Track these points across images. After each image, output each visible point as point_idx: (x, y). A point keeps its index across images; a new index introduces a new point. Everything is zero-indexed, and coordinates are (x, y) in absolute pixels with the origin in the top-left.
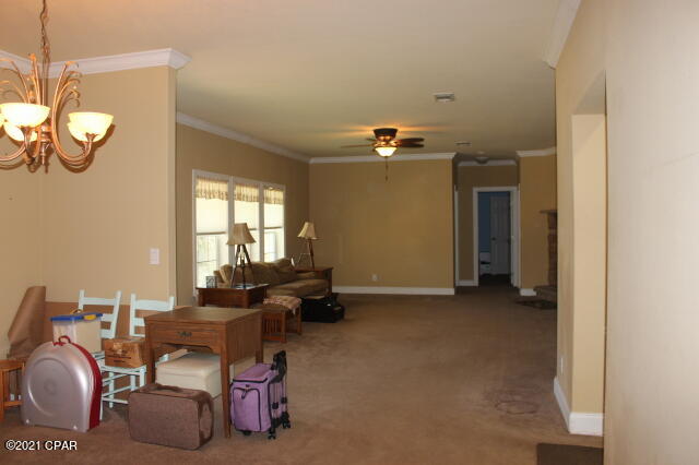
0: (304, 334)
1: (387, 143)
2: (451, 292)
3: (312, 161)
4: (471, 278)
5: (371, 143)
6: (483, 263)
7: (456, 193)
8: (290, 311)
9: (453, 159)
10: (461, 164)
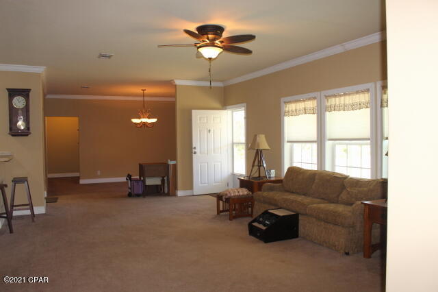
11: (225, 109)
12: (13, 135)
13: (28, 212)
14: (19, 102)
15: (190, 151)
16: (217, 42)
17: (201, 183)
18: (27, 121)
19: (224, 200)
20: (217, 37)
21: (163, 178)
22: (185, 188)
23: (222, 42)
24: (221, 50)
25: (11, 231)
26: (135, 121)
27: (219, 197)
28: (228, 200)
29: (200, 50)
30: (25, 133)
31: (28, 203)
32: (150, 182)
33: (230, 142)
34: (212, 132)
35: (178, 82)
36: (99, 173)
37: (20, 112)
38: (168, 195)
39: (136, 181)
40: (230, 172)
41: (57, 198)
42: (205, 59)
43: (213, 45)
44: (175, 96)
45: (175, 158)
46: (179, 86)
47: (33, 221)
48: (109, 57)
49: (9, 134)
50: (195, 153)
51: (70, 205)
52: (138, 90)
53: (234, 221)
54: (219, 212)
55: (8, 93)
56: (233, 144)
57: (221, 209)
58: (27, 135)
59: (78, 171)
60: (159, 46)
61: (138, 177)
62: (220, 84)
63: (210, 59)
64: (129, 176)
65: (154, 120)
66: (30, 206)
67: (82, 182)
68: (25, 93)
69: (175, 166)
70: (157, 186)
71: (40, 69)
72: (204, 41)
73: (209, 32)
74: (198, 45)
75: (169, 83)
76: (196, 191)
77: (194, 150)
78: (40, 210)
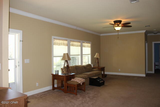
0: (86, 91)
1: (118, 26)
2: (144, 75)
3: (101, 35)
4: (152, 71)
5: (113, 26)
6: (156, 65)
7: (147, 44)
8: (80, 84)
9: (145, 33)
10: (149, 35)
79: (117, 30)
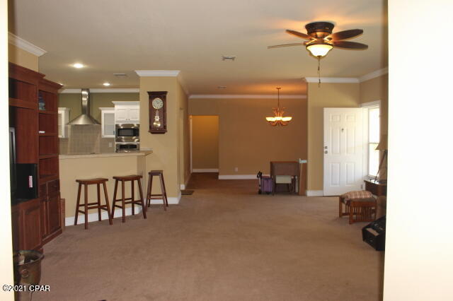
11: (361, 107)
12: (152, 133)
13: (161, 202)
14: (157, 103)
15: (321, 150)
16: (326, 39)
17: (332, 184)
18: (163, 120)
19: (346, 202)
20: (326, 33)
21: (294, 176)
22: (314, 189)
23: (330, 39)
24: (331, 47)
25: (145, 217)
26: (269, 119)
27: (342, 199)
28: (349, 203)
29: (309, 48)
30: (162, 130)
31: (161, 193)
32: (281, 180)
33: (366, 142)
34: (345, 131)
35: (309, 80)
36: (237, 169)
37: (157, 112)
38: (298, 194)
39: (267, 179)
40: (365, 173)
41: (193, 192)
42: (314, 57)
43: (323, 43)
44: (306, 93)
45: (305, 157)
46: (311, 83)
47: (165, 210)
48: (233, 59)
49: (149, 131)
50: (326, 152)
51: (203, 198)
52: (273, 88)
53: (354, 225)
54: (341, 215)
55: (148, 95)
56: (369, 143)
57: (344, 211)
58: (164, 133)
59: (217, 166)
60: (269, 47)
61: (269, 176)
62: (356, 81)
63: (319, 57)
64: (260, 174)
65: (289, 119)
66: (164, 195)
67: (221, 177)
68: (162, 95)
69: (305, 165)
70: (288, 184)
71: (175, 73)
72: (311, 40)
73: (317, 29)
74: (307, 44)
75: (302, 81)
76: (326, 192)
77: (325, 150)
78: (173, 200)
79: (316, 55)
